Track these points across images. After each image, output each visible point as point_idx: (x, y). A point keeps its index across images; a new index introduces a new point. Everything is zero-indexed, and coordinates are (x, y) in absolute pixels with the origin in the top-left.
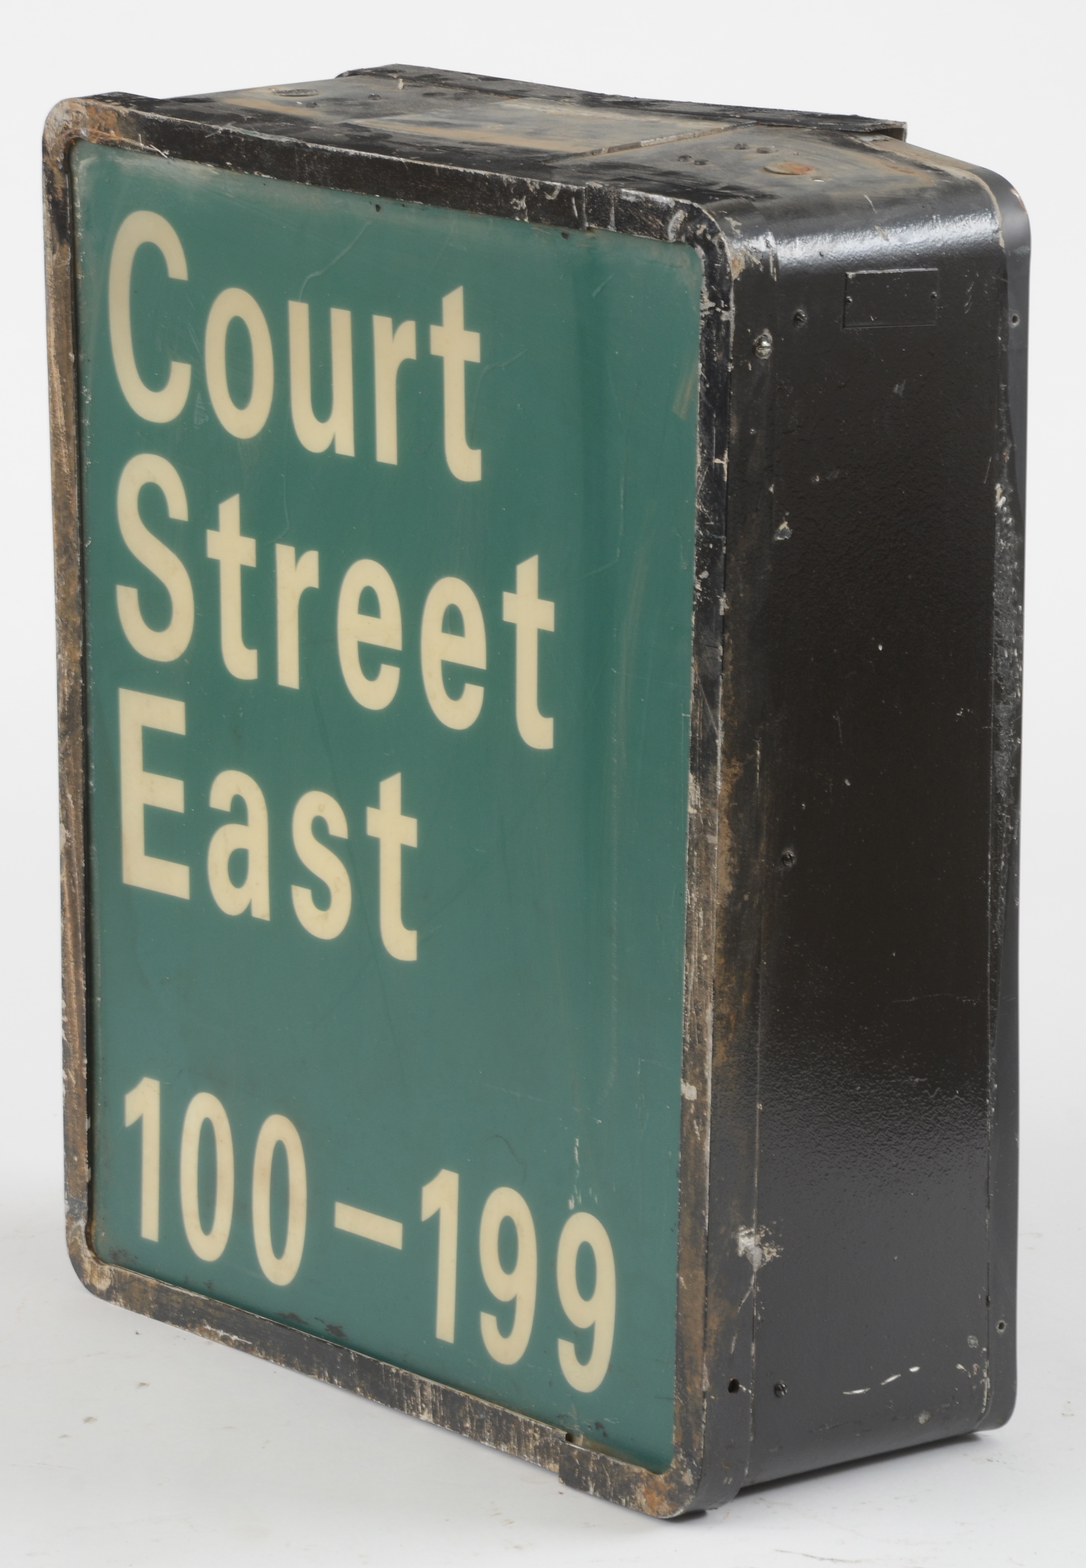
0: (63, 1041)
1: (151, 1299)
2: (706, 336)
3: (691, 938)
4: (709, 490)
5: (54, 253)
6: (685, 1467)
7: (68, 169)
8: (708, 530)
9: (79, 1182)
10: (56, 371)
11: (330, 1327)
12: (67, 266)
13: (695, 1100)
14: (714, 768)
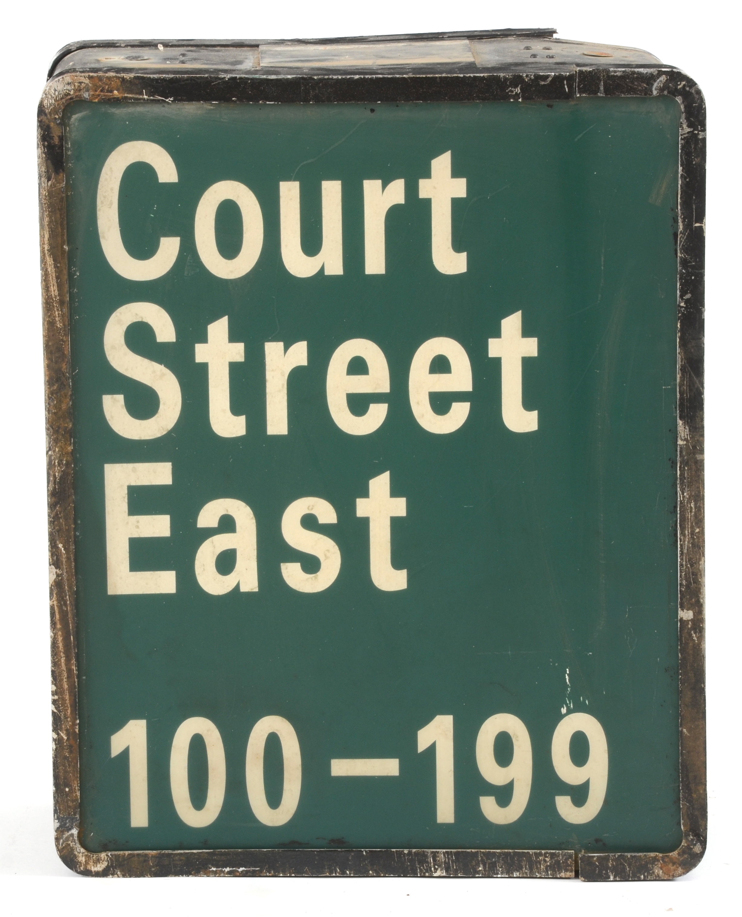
0: (53, 713)
1: (151, 864)
2: (685, 150)
3: (684, 520)
4: (690, 244)
5: (48, 181)
6: (695, 842)
7: (64, 122)
8: (690, 268)
9: (70, 804)
10: (50, 261)
11: (333, 841)
12: (62, 187)
13: (692, 619)
14: (701, 413)
